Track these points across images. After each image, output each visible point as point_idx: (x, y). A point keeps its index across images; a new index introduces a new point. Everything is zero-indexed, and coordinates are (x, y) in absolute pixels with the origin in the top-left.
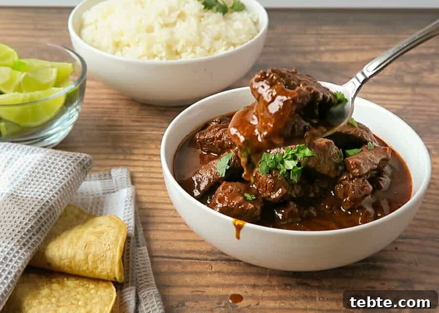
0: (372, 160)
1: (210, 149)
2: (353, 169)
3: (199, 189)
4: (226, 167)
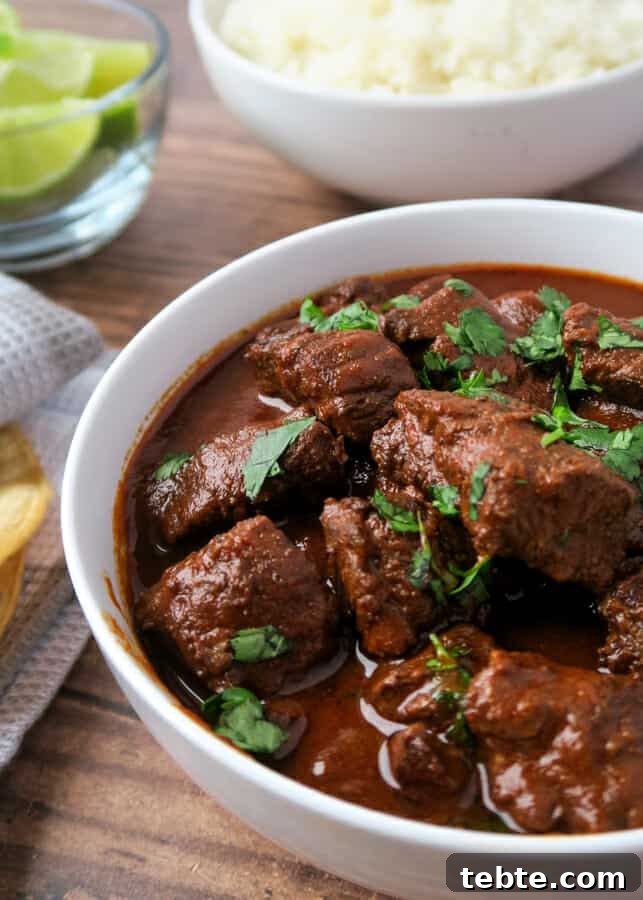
3: (182, 511)
4: (270, 464)
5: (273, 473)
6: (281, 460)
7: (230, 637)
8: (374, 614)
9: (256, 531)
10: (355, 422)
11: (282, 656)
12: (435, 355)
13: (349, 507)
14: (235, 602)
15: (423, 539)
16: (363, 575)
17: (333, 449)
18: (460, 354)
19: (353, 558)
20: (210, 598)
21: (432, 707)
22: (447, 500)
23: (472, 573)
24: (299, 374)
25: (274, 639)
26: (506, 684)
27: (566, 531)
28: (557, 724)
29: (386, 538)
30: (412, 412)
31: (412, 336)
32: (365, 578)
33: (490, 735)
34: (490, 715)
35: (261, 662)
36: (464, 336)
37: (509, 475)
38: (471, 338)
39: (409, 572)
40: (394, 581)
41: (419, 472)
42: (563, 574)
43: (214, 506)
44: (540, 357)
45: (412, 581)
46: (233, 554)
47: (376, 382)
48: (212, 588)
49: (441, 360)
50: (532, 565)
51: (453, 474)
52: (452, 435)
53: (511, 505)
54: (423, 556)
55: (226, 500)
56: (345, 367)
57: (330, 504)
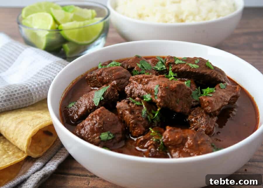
0: (223, 98)
1: (95, 84)
2: (206, 107)
3: (78, 113)
4: (100, 97)
5: (102, 99)
6: (103, 96)
7: (99, 135)
8: (135, 125)
9: (101, 110)
10: (120, 86)
11: (113, 139)
12: (135, 71)
13: (124, 102)
14: (100, 126)
15: (144, 106)
16: (131, 115)
17: (115, 93)
18: (142, 70)
19: (127, 112)
20: (92, 127)
21: (154, 143)
22: (148, 97)
23: (157, 113)
24: (103, 77)
25: (110, 135)
26: (172, 132)
27: (178, 99)
28: (186, 139)
29: (135, 107)
30: (135, 80)
31: (129, 67)
32: (132, 116)
33: (170, 145)
34: (170, 140)
35: (108, 140)
36: (142, 66)
37: (164, 86)
38: (144, 66)
39: (141, 114)
40: (139, 117)
41: (139, 93)
42: (178, 110)
43: (86, 110)
44: (160, 70)
45: (143, 116)
46: (97, 115)
47: (123, 76)
48: (93, 124)
49: (137, 72)
50: (171, 109)
51: (149, 91)
52: (147, 82)
53: (165, 93)
54: (144, 110)
55: (89, 108)
56: (115, 73)
57: (118, 103)
